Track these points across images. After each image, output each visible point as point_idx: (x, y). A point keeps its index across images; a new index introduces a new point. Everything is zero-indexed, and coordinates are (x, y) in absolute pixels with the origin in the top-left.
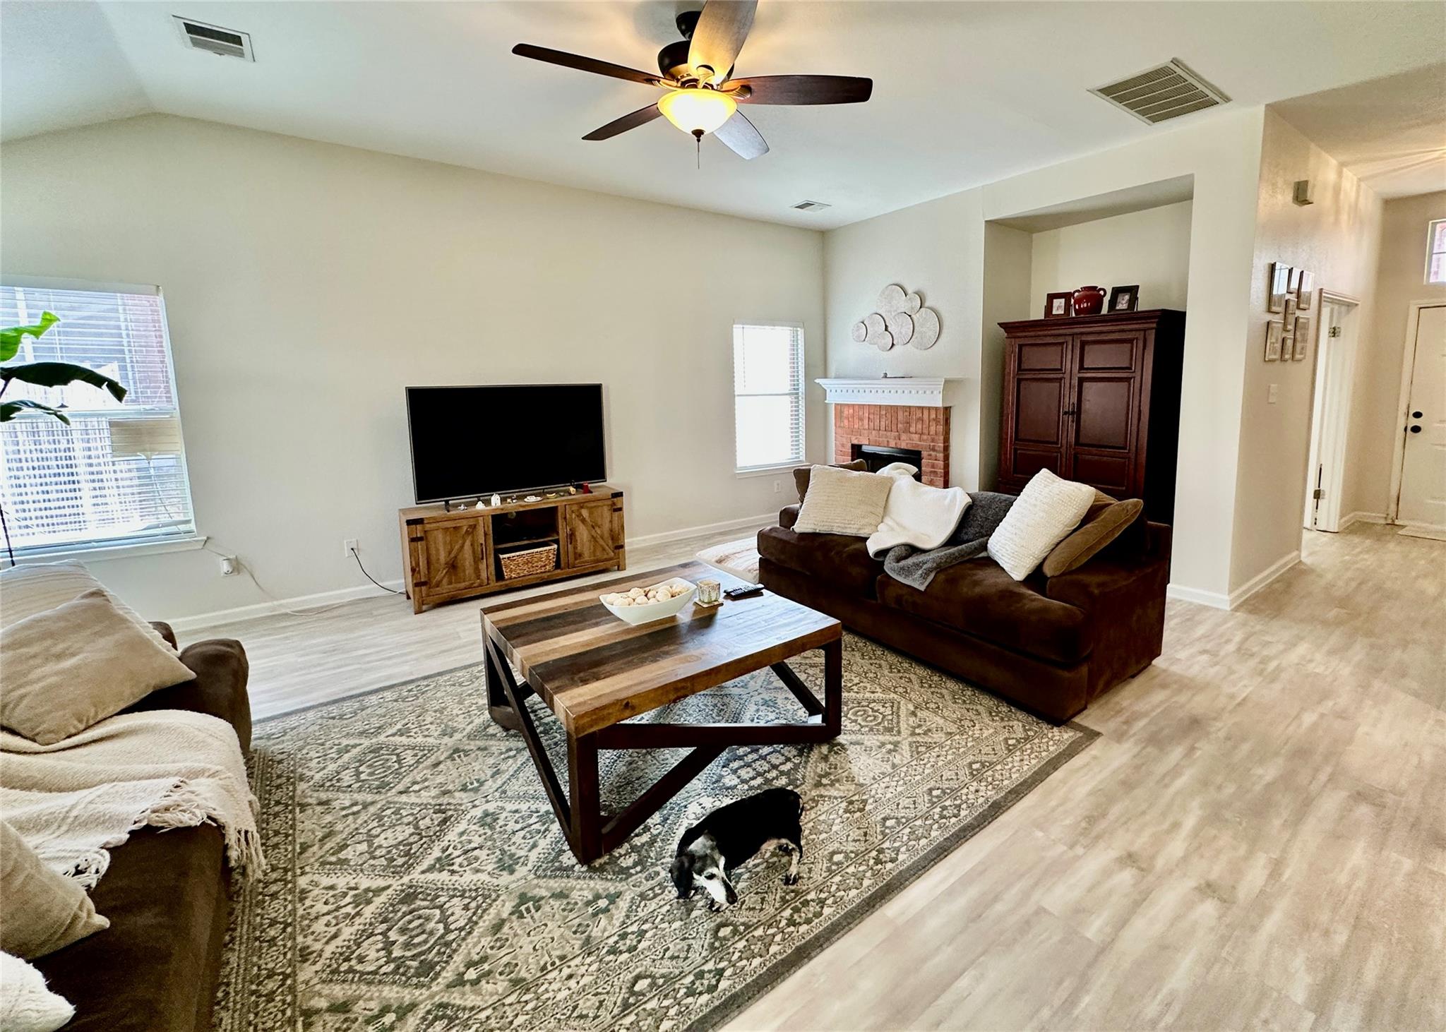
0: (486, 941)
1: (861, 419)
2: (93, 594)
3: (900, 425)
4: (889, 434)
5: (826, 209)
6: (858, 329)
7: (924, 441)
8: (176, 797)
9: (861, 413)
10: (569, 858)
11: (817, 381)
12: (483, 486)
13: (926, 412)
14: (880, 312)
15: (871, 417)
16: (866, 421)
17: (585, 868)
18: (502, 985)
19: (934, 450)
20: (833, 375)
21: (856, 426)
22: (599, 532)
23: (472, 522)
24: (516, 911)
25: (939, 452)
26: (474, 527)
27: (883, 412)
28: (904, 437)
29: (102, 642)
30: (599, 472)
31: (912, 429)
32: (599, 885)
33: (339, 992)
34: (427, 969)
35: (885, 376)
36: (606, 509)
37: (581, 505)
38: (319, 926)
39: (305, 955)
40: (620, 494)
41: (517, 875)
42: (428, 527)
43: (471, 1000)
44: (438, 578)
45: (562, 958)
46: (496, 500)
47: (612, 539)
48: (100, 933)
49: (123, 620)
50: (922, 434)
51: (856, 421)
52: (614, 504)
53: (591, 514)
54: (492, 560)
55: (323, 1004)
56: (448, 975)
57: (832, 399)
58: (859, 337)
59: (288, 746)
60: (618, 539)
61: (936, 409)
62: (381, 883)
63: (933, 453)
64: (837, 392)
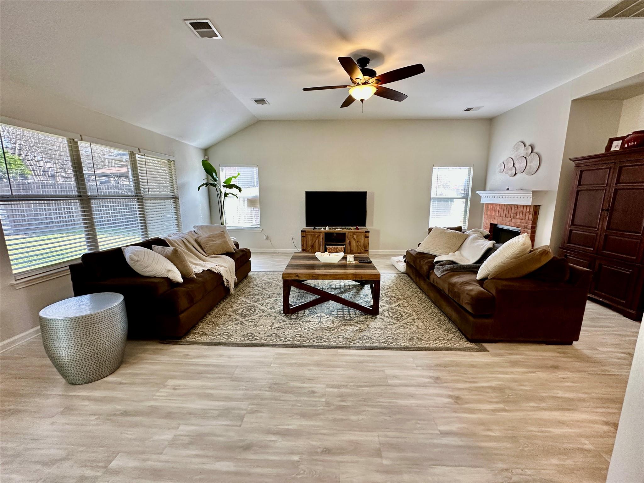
0: (257, 317)
1: (495, 211)
2: (222, 231)
3: (512, 215)
4: (507, 219)
5: (482, 109)
6: (501, 166)
7: (523, 223)
8: (216, 267)
9: (496, 208)
10: (282, 312)
11: (477, 192)
12: (324, 224)
13: (525, 208)
14: (511, 157)
15: (500, 210)
16: (497, 212)
17: (284, 315)
18: (253, 324)
19: (526, 228)
20: (488, 190)
21: (493, 214)
22: (360, 244)
23: (319, 234)
24: (266, 316)
25: (529, 229)
26: (319, 235)
27: (505, 208)
28: (513, 220)
29: (220, 240)
30: (363, 223)
31: (518, 217)
32: (284, 318)
33: (231, 314)
34: (245, 317)
35: (508, 189)
36: (363, 236)
37: (354, 233)
38: (236, 305)
39: (232, 307)
40: (369, 232)
41: (272, 311)
42: (307, 233)
43: (247, 323)
44: (309, 249)
45: (266, 325)
46: (327, 228)
47: (364, 247)
48: (194, 278)
49: (225, 237)
50: (522, 219)
51: (493, 212)
52: (366, 235)
53: (357, 237)
54: (324, 247)
55: (228, 314)
56: (247, 319)
57: (483, 201)
58: (501, 170)
59: (255, 277)
60: (366, 248)
61: (530, 206)
62: (250, 303)
63: (526, 230)
64: (486, 197)
